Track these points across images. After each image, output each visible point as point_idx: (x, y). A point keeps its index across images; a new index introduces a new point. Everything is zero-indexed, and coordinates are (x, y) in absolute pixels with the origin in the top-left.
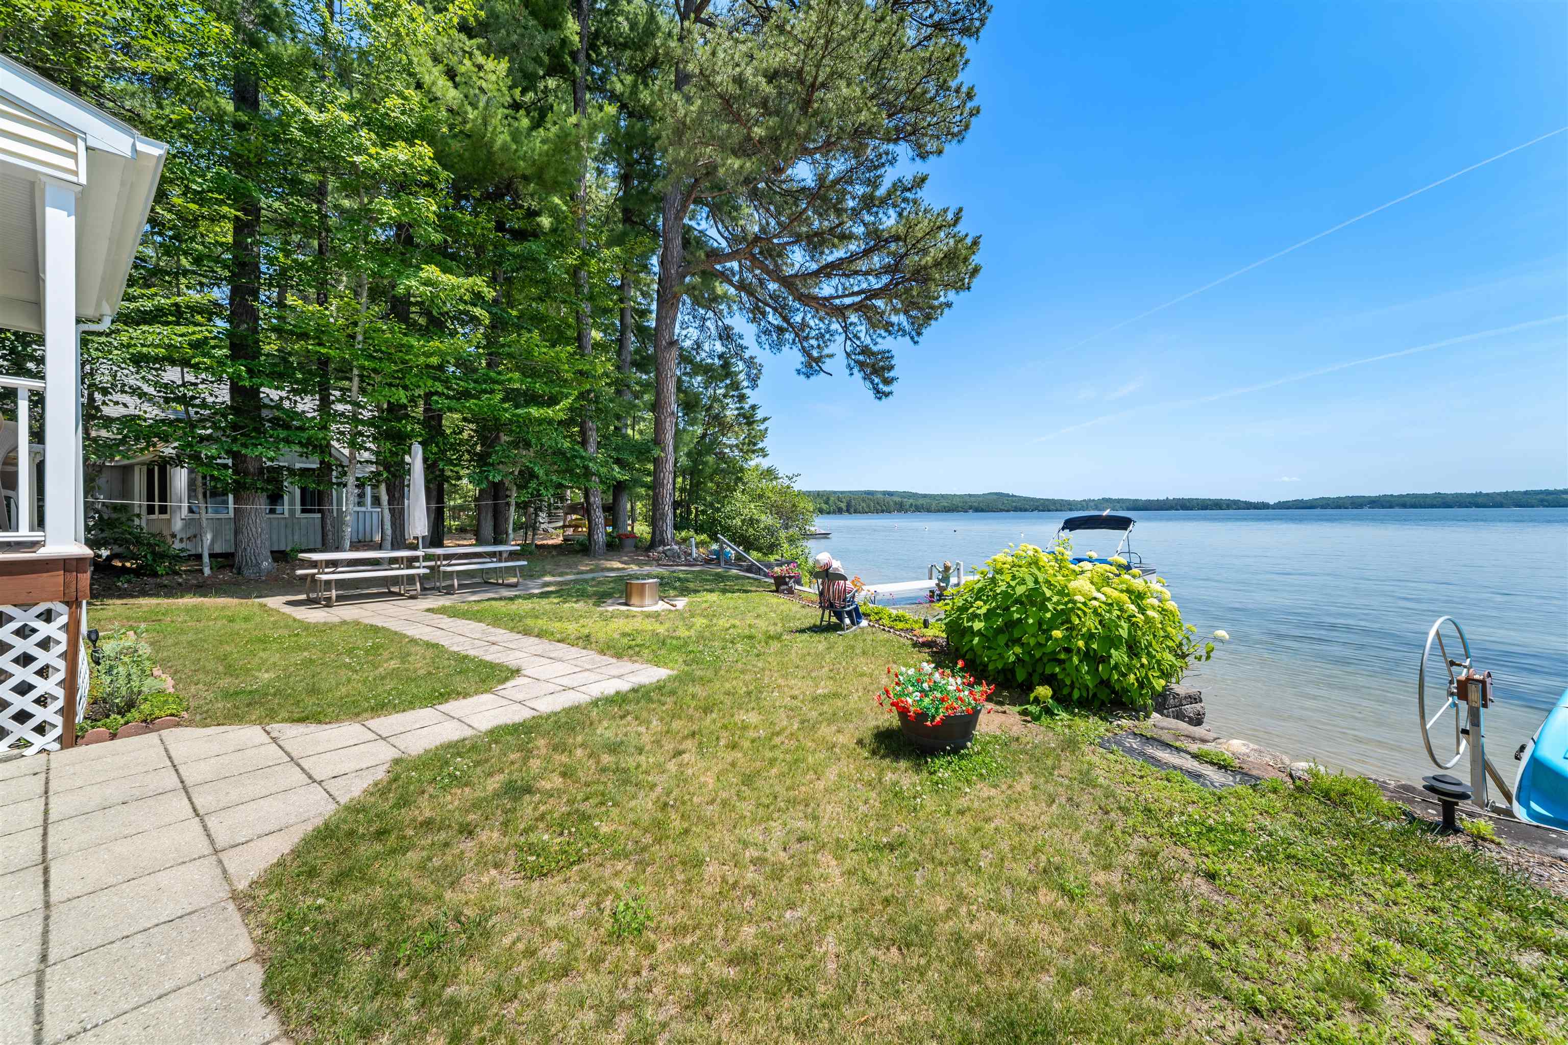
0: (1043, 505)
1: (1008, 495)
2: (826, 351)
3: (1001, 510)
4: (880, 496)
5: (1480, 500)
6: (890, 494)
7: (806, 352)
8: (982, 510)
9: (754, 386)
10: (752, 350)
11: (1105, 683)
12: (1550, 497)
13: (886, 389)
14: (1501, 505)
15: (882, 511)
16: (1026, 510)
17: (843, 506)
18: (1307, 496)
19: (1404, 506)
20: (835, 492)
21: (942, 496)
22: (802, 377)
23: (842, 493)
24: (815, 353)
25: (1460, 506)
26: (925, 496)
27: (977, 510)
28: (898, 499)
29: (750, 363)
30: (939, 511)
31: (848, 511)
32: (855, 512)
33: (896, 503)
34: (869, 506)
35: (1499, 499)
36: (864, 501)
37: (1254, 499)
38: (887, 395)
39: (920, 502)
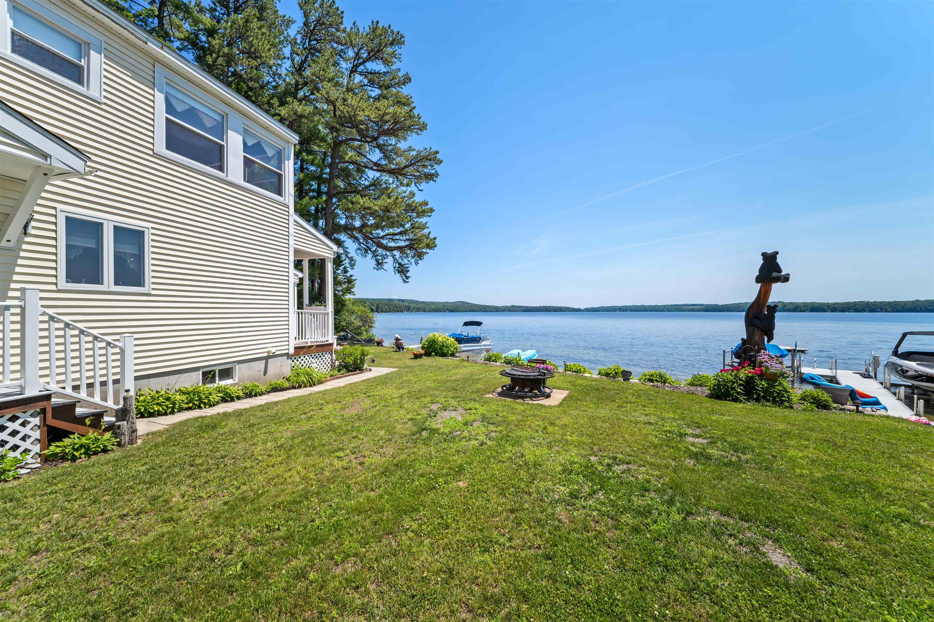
0: (484, 308)
1: (466, 303)
2: (384, 261)
3: (463, 311)
4: (396, 302)
5: (656, 308)
6: (403, 301)
7: (377, 261)
8: (453, 311)
9: (353, 268)
10: (352, 254)
11: (443, 353)
12: (678, 308)
13: (407, 280)
14: (662, 311)
15: (398, 311)
16: (475, 311)
17: (374, 308)
18: (596, 306)
19: (631, 310)
20: (368, 299)
21: (432, 303)
22: (375, 270)
23: (373, 300)
24: (380, 261)
25: (650, 311)
26: (422, 303)
27: (451, 311)
28: (407, 304)
29: (351, 259)
30: (430, 311)
31: (377, 311)
32: (381, 312)
33: (406, 306)
34: (390, 308)
35: (662, 308)
36: (387, 305)
37: (576, 307)
38: (407, 282)
39: (420, 306)
